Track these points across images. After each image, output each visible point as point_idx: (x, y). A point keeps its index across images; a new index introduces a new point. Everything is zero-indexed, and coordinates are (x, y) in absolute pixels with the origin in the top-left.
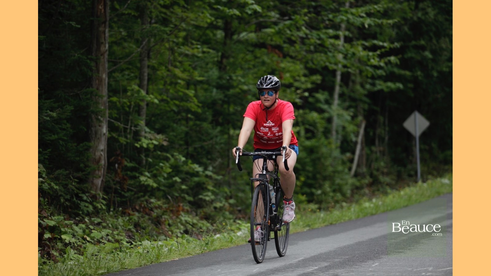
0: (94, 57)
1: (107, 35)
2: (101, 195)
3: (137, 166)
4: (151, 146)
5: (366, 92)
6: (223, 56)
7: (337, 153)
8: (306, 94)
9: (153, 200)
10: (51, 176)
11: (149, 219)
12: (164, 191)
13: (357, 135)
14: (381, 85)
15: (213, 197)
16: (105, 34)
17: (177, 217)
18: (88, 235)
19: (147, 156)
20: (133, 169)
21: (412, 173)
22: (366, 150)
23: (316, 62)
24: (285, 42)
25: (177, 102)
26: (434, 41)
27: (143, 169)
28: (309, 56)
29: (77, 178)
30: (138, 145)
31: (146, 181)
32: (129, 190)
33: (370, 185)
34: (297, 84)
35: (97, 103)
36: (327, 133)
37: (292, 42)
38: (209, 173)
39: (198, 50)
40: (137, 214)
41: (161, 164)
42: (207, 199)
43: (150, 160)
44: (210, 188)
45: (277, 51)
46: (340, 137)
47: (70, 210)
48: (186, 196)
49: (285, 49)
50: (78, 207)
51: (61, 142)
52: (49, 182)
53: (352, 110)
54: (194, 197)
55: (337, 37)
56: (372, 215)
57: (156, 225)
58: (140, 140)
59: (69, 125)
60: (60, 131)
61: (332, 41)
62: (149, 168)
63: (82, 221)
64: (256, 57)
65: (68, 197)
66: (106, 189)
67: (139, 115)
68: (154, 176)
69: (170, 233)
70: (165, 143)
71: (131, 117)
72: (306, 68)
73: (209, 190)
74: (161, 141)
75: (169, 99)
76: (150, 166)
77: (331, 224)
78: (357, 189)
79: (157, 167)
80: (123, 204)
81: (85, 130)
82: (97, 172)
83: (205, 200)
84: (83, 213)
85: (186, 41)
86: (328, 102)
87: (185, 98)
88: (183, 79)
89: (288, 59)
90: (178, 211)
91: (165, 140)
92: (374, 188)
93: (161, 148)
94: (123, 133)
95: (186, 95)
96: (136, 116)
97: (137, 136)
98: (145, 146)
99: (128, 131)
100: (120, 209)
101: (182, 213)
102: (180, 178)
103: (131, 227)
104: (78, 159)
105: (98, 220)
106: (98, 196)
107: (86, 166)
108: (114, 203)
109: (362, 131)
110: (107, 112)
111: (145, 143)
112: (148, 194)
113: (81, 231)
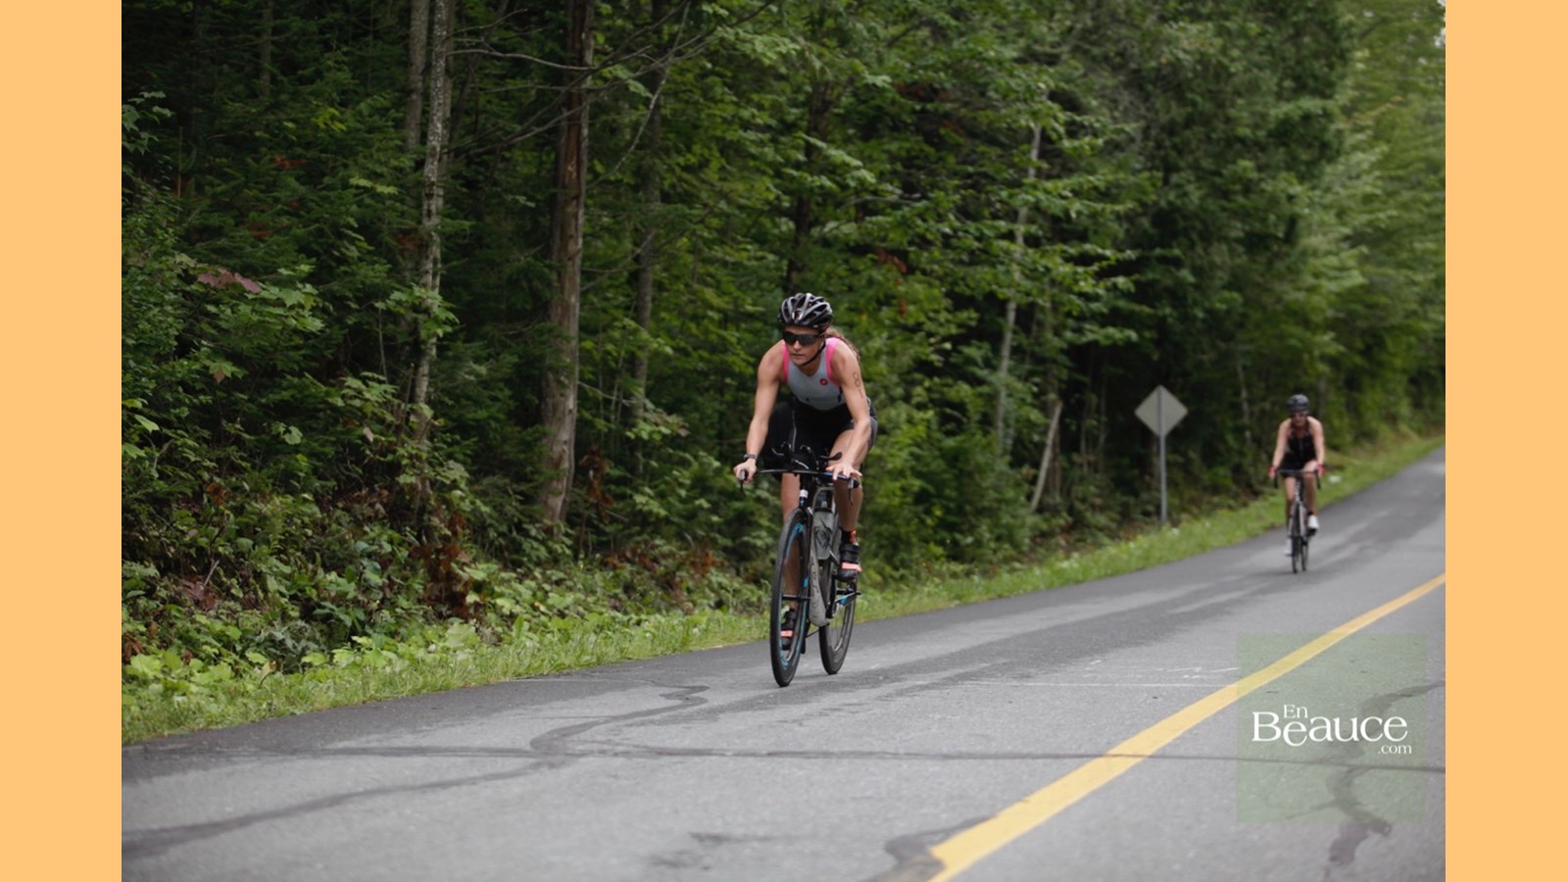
0: (554, 262)
1: (581, 220)
2: (563, 529)
3: (629, 475)
4: (657, 437)
5: (1065, 346)
6: (792, 267)
7: (1002, 465)
8: (948, 346)
9: (658, 542)
10: (477, 487)
11: (652, 577)
12: (678, 525)
13: (1044, 433)
14: (1093, 333)
15: (769, 540)
16: (577, 219)
17: (703, 576)
18: (543, 602)
19: (648, 456)
20: (620, 481)
21: (1151, 508)
22: (1062, 461)
23: (972, 284)
24: (911, 243)
25: (705, 354)
26: (1199, 249)
27: (640, 481)
28: (961, 271)
29: (521, 493)
30: (631, 435)
31: (647, 504)
32: (614, 520)
33: (1067, 530)
34: (929, 326)
35: (559, 351)
36: (987, 422)
37: (924, 243)
38: (764, 494)
39: (747, 253)
40: (628, 566)
41: (675, 473)
42: (759, 543)
43: (654, 464)
44: (764, 522)
45: (896, 260)
46: (1011, 431)
47: (506, 554)
48: (718, 536)
49: (912, 256)
50: (518, 549)
51: (493, 424)
52: (471, 497)
53: (1037, 380)
54: (733, 539)
55: (1010, 236)
56: (1078, 582)
57: (664, 589)
58: (634, 425)
59: (508, 392)
60: (488, 402)
61: (1004, 244)
62: (651, 480)
63: (529, 574)
64: (855, 272)
65: (504, 528)
66: (571, 518)
67: (634, 376)
68: (661, 496)
69: (691, 605)
70: (683, 433)
71: (618, 381)
72: (949, 295)
73: (760, 527)
74: (675, 428)
75: (690, 349)
76: (653, 477)
77: (1000, 596)
78: (1042, 536)
79: (667, 478)
80: (601, 546)
81: (537, 401)
82: (555, 484)
83: (754, 547)
84: (530, 560)
85: (724, 236)
86: (990, 365)
87: (723, 347)
88: (719, 310)
89: (919, 275)
90: (704, 565)
91: (683, 427)
92: (1076, 535)
93: (672, 440)
94: (602, 411)
95: (723, 339)
96: (627, 376)
97: (627, 416)
98: (645, 436)
99: (613, 407)
100: (598, 556)
101: (713, 570)
102: (709, 501)
103: (619, 591)
104: (522, 456)
105: (556, 575)
106: (555, 530)
107: (536, 472)
108: (586, 546)
109: (1054, 423)
110: (577, 368)
111: (644, 430)
112: (649, 530)
113: (530, 593)
